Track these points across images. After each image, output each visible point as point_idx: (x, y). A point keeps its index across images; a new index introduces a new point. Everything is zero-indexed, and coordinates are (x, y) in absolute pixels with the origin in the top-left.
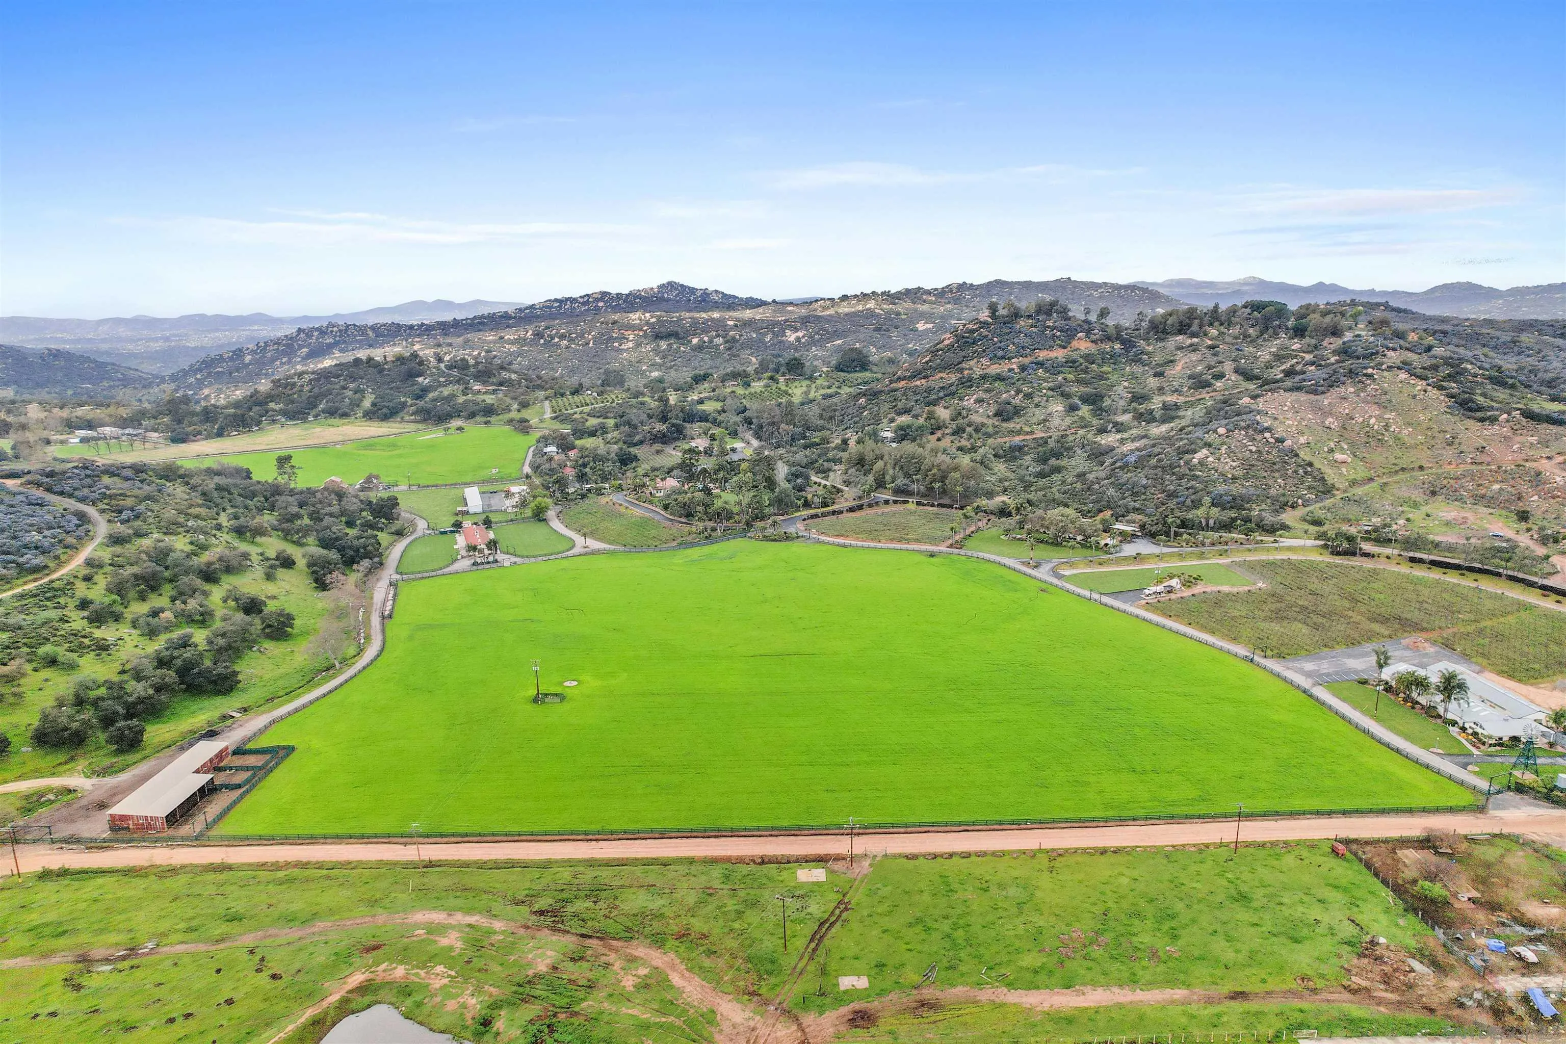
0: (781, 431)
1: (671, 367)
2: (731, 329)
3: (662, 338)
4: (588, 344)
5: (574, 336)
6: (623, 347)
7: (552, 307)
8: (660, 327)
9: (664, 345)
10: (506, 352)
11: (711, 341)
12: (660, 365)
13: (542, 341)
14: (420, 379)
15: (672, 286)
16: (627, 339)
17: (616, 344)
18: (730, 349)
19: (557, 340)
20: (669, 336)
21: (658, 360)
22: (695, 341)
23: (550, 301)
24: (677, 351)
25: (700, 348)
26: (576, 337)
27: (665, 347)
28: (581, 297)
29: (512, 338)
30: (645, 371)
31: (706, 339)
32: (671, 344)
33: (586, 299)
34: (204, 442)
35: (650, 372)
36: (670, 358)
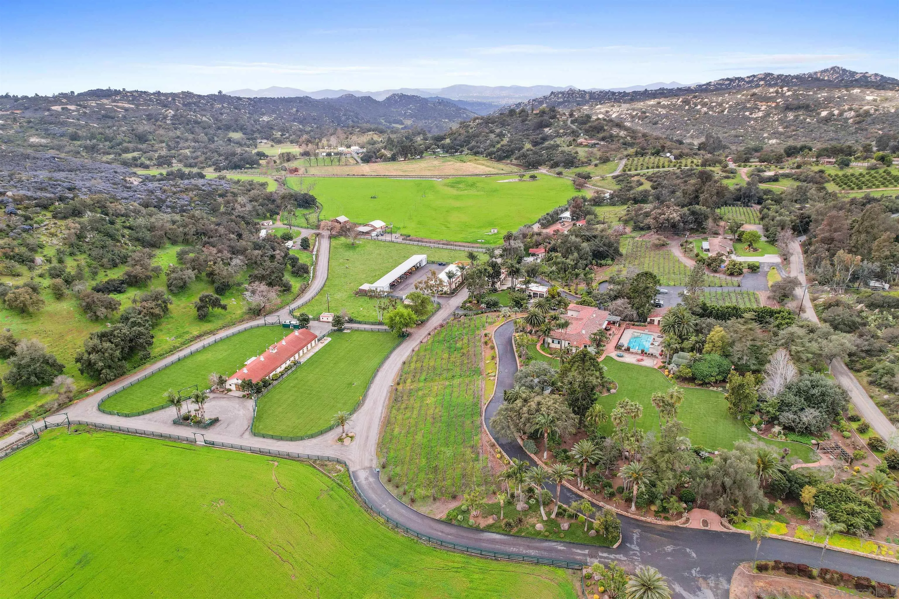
0: (835, 259)
1: (790, 137)
2: (868, 103)
3: (791, 110)
4: (723, 111)
5: (714, 104)
6: (753, 116)
7: (723, 84)
8: (793, 99)
9: (791, 116)
10: (657, 114)
11: (841, 114)
12: (781, 134)
13: (687, 107)
14: (546, 130)
15: (835, 70)
16: (759, 109)
17: (747, 113)
18: (859, 123)
19: (699, 107)
20: (798, 108)
21: (781, 129)
22: (824, 114)
23: (723, 80)
24: (803, 122)
25: (827, 120)
26: (715, 106)
27: (792, 117)
28: (748, 77)
29: (666, 104)
30: (764, 138)
31: (836, 112)
32: (799, 115)
33: (751, 79)
34: (382, 163)
35: (769, 139)
36: (793, 128)
